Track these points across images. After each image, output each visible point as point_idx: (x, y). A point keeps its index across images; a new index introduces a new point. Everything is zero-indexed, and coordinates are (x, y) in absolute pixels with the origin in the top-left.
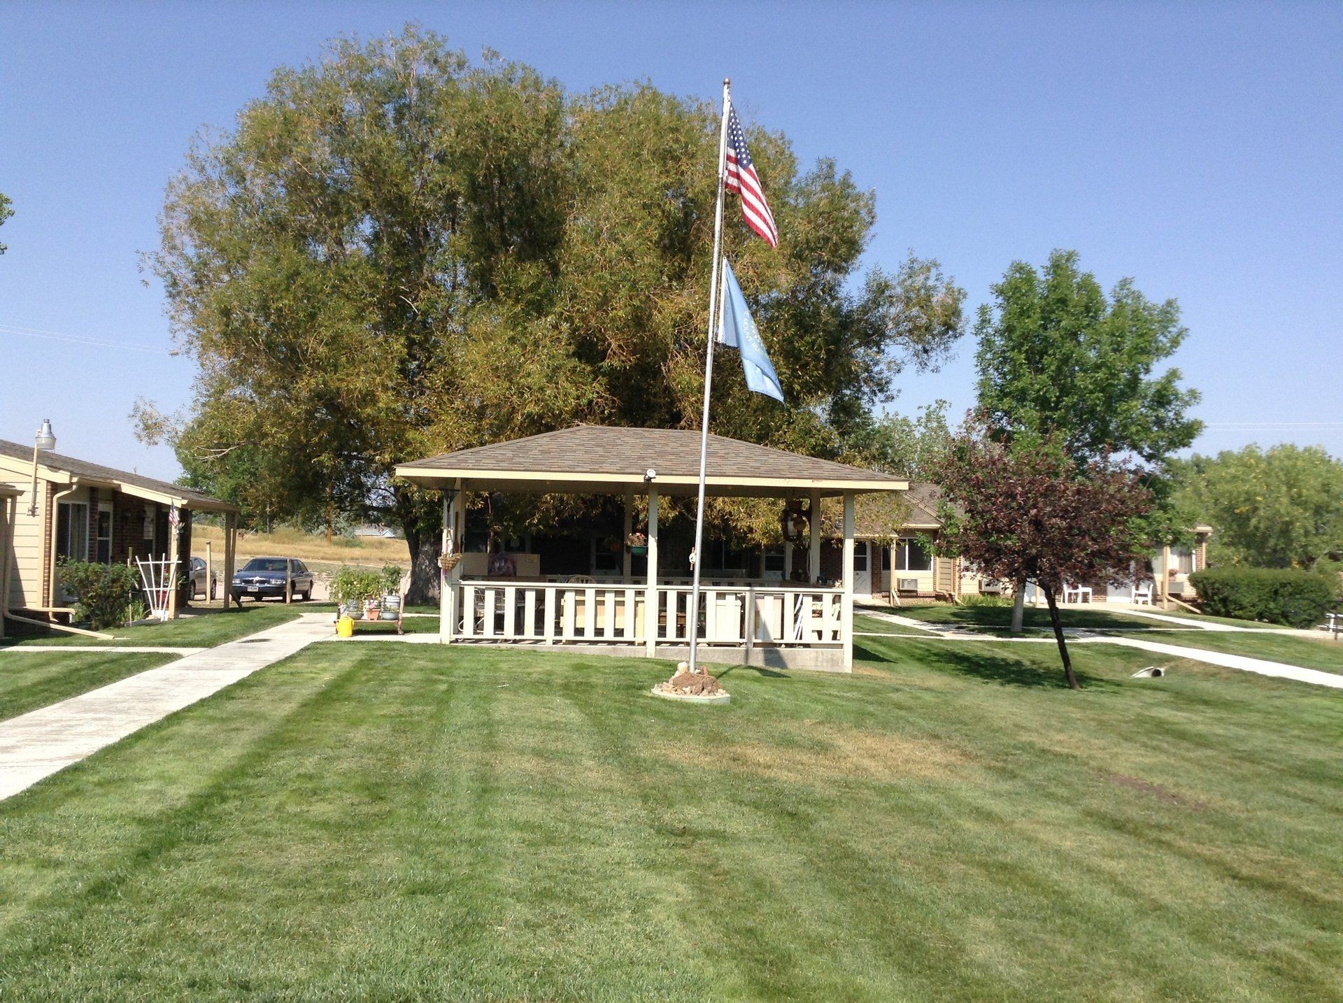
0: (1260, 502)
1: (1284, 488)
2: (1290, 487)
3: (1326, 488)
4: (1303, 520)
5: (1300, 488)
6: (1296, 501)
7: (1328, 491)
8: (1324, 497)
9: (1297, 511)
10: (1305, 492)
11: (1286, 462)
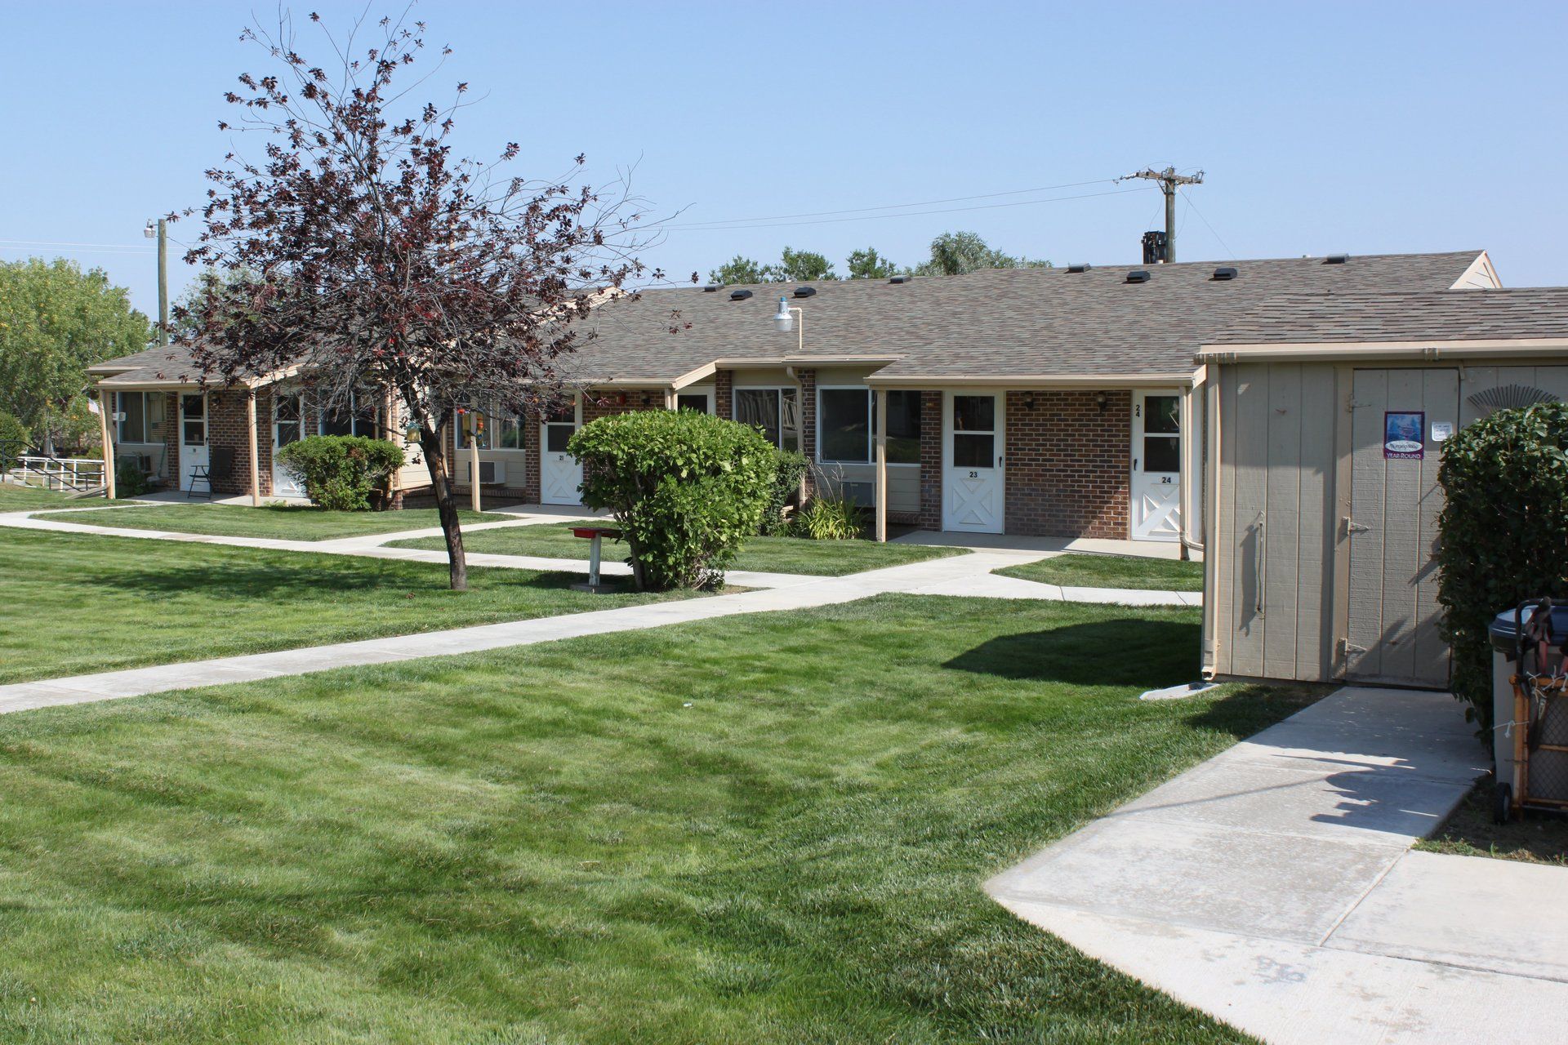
0: (6, 329)
1: (34, 313)
2: (40, 311)
3: (81, 312)
4: (56, 352)
5: (50, 313)
6: (49, 329)
7: (83, 317)
8: (79, 323)
9: (50, 341)
10: (56, 318)
11: (37, 281)
